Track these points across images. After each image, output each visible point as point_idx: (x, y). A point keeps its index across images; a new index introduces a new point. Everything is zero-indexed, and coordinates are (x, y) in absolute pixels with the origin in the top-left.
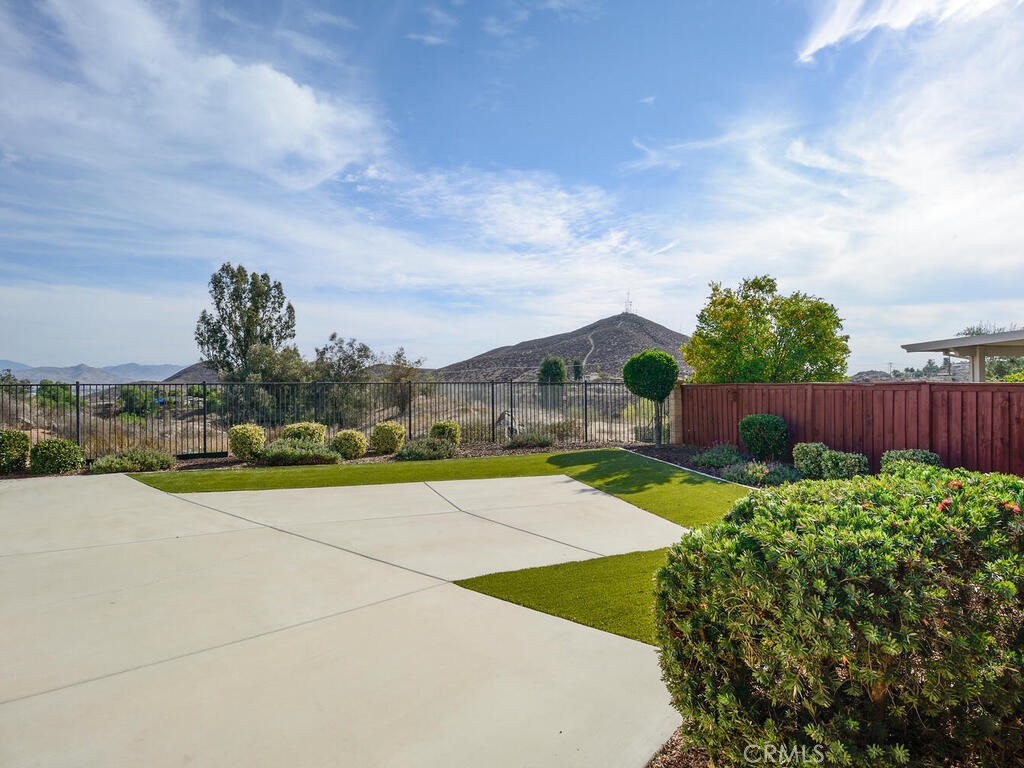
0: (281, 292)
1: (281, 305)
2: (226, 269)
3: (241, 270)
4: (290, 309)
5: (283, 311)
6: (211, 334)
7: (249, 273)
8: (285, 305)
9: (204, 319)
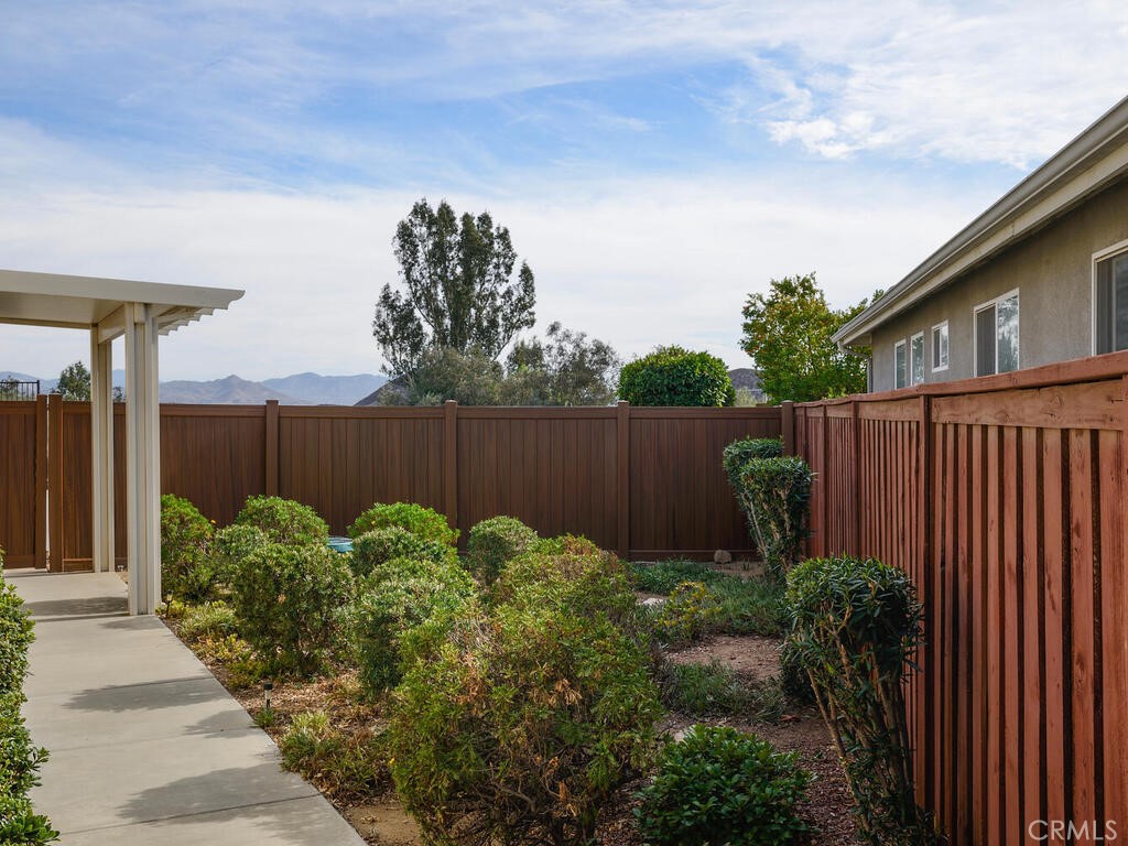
0: (508, 246)
1: (509, 270)
2: (420, 211)
3: (445, 211)
4: (527, 274)
5: (514, 278)
6: (397, 325)
7: (458, 215)
8: (517, 268)
9: (387, 300)
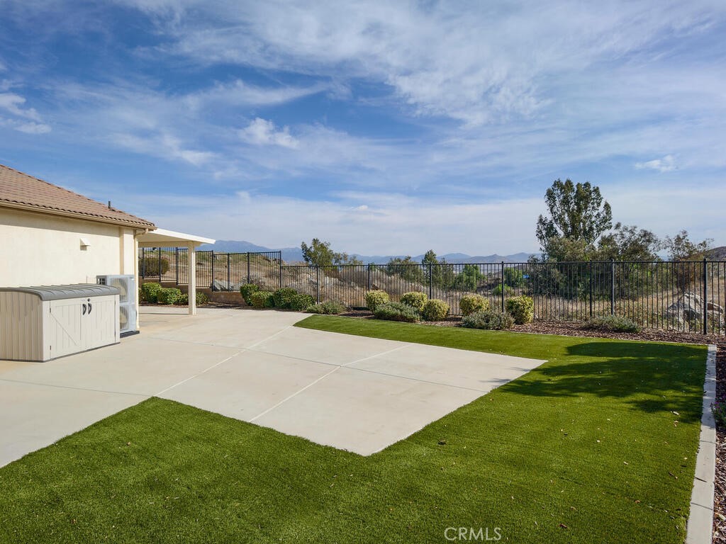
0: (599, 195)
1: (599, 204)
2: (557, 184)
3: (569, 183)
4: (607, 206)
5: (601, 208)
6: (546, 230)
7: (575, 184)
8: (603, 204)
9: (541, 221)
